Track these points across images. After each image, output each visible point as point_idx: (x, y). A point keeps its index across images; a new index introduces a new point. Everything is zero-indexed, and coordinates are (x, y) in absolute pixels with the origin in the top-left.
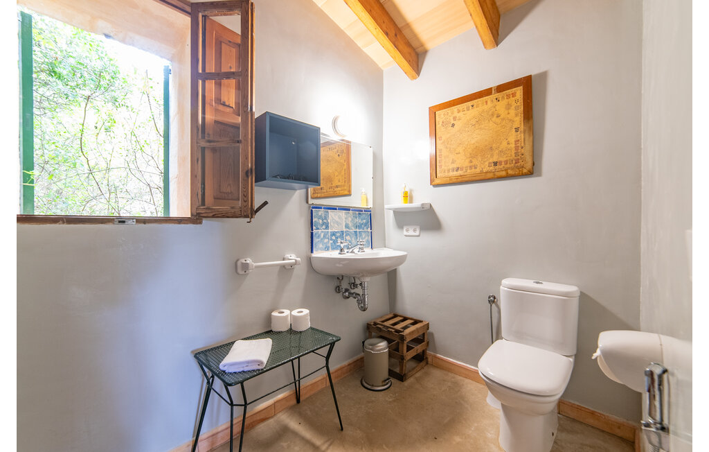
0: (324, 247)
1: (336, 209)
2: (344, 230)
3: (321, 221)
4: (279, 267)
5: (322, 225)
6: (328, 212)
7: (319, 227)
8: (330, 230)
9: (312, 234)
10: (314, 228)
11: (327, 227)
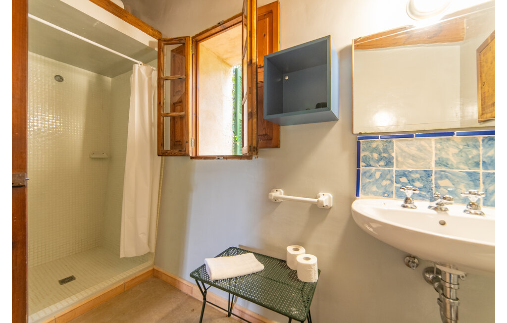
0: (381, 191)
1: (412, 136)
2: (433, 167)
3: (376, 156)
4: (311, 204)
5: (378, 161)
6: (390, 142)
7: (371, 163)
8: (395, 169)
9: (358, 172)
10: (362, 164)
11: (389, 163)
